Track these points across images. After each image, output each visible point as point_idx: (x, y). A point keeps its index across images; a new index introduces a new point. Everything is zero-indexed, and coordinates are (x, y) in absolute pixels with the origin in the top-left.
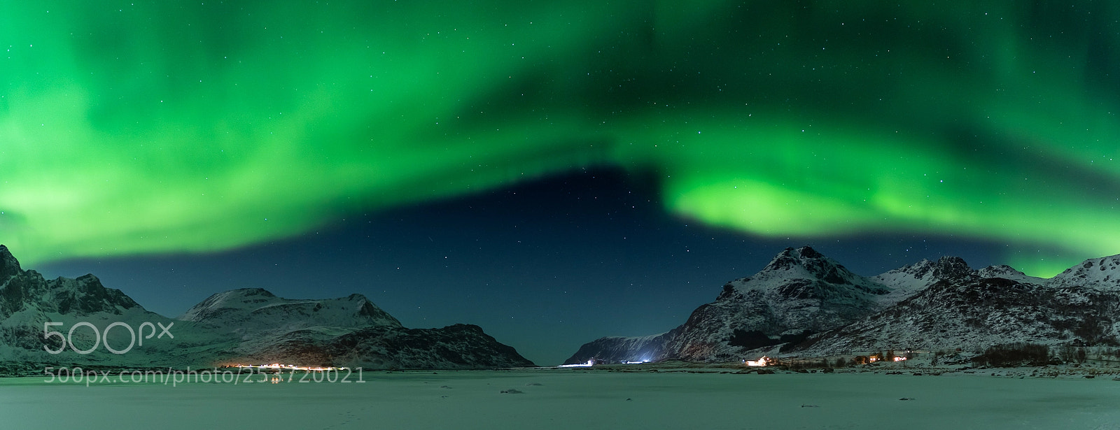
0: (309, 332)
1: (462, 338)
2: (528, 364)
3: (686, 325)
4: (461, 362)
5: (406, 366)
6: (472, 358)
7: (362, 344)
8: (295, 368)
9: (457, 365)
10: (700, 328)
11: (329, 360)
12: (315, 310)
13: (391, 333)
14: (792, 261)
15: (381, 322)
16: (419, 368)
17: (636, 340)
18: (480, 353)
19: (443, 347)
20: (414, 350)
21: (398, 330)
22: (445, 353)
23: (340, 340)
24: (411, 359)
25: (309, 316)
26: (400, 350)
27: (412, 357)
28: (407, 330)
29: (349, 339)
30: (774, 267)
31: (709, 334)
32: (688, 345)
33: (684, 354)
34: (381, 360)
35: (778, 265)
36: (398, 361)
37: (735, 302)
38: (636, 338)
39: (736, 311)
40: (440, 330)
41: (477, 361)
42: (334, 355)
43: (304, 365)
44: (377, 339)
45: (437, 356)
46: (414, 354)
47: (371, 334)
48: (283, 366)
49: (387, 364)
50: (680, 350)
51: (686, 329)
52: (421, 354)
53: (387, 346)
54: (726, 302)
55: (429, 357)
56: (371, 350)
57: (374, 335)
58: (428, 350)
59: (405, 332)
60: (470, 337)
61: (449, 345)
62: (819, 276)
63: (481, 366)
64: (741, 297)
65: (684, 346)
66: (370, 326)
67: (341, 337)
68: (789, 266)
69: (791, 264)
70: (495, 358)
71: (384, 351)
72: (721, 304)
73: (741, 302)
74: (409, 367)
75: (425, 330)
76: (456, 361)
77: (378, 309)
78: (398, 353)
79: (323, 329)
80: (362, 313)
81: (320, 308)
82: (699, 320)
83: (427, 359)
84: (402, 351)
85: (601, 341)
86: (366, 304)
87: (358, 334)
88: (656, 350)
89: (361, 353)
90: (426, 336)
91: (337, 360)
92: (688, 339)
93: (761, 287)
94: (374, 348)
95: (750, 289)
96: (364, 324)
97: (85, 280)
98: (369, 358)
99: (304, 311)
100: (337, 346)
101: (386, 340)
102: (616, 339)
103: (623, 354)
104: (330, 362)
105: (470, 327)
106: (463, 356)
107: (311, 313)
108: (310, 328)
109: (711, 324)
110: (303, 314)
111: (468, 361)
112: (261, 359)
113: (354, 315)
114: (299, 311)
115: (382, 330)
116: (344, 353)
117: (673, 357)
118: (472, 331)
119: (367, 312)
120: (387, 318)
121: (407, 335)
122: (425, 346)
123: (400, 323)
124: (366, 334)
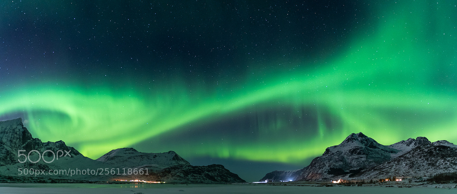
0: (151, 167)
1: (215, 170)
2: (243, 181)
3: (310, 165)
4: (215, 180)
5: (192, 182)
6: (219, 179)
7: (174, 172)
8: (145, 182)
9: (213, 182)
10: (315, 167)
11: (159, 179)
12: (154, 157)
13: (185, 167)
15: (181, 163)
16: (197, 183)
17: (289, 172)
18: (223, 177)
19: (207, 174)
20: (195, 175)
21: (189, 166)
22: (208, 176)
23: (164, 170)
24: (194, 179)
25: (151, 160)
26: (189, 175)
27: (194, 178)
28: (192, 167)
29: (168, 170)
31: (319, 169)
32: (310, 174)
33: (309, 178)
34: (181, 179)
35: (348, 141)
36: (188, 180)
37: (330, 156)
38: (289, 171)
39: (331, 160)
40: (206, 167)
41: (221, 180)
42: (161, 177)
43: (149, 181)
44: (180, 170)
45: (205, 178)
46: (195, 177)
47: (177, 168)
48: (140, 181)
49: (183, 181)
50: (307, 176)
51: (310, 167)
52: (198, 177)
53: (183, 173)
54: (326, 156)
55: (201, 178)
56: (177, 175)
57: (178, 168)
58: (201, 175)
59: (191, 167)
60: (219, 170)
61: (210, 173)
62: (366, 145)
63: (223, 182)
64: (333, 154)
65: (308, 174)
66: (177, 164)
67: (164, 169)
68: (353, 141)
69: (354, 140)
70: (229, 179)
71: (182, 175)
72: (325, 157)
73: (333, 156)
74: (193, 182)
75: (200, 167)
76: (213, 180)
77: (180, 157)
78: (188, 176)
79: (157, 165)
80: (174, 159)
81: (156, 156)
82: (315, 164)
83: (200, 179)
84: (190, 176)
85: (274, 172)
86: (175, 155)
87: (172, 168)
88: (298, 176)
89: (172, 176)
90: (200, 169)
91: (162, 179)
92: (310, 172)
93: (341, 150)
94: (178, 174)
95: (337, 151)
96: (174, 163)
97: (59, 143)
98: (176, 178)
99: (149, 158)
100: (162, 172)
101: (183, 170)
102: (281, 171)
103: (283, 178)
104: (160, 180)
105: (218, 166)
106: (216, 178)
107: (152, 158)
108: (152, 165)
109: (320, 165)
111: (218, 180)
112: (131, 178)
113: (170, 160)
114: (148, 158)
115: (182, 166)
116: (165, 175)
117: (304, 179)
118: (220, 167)
119: (175, 158)
120: (184, 161)
121: (192, 168)
122: (200, 173)
123: (189, 164)
124: (175, 168)
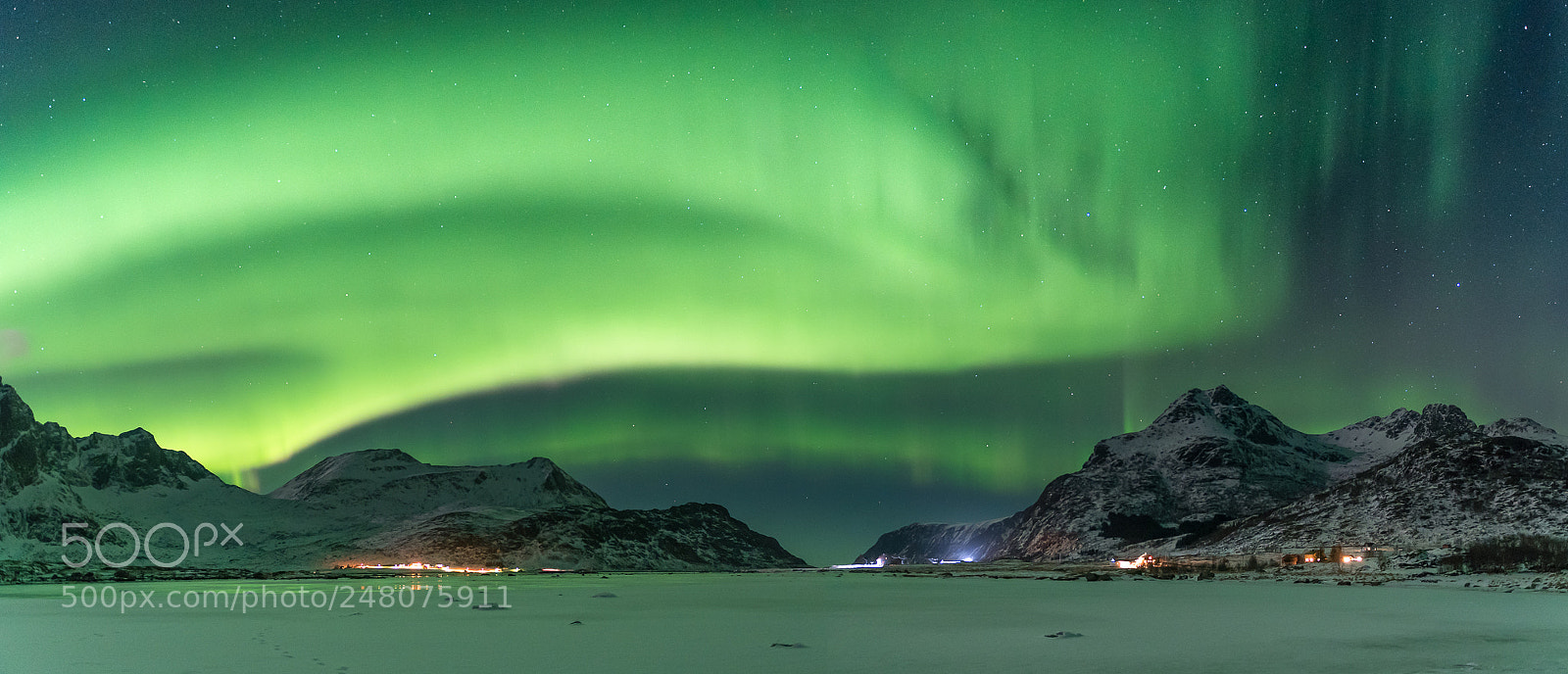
0: (467, 515)
1: (697, 524)
2: (798, 563)
3: (1036, 505)
4: (698, 560)
5: (613, 566)
6: (712, 554)
7: (548, 533)
8: (447, 569)
9: (689, 565)
10: (1057, 510)
11: (497, 557)
12: (477, 481)
13: (590, 516)
14: (1199, 409)
15: (576, 499)
16: (632, 568)
17: (963, 528)
18: (724, 547)
19: (668, 537)
20: (625, 542)
21: (601, 511)
22: (670, 545)
23: (513, 528)
24: (621, 555)
25: (468, 491)
26: (603, 541)
27: (622, 552)
28: (614, 513)
29: (526, 525)
30: (1172, 418)
31: (1071, 519)
32: (1039, 537)
33: (1032, 549)
34: (575, 556)
35: (1177, 415)
36: (601, 559)
37: (1111, 470)
38: (963, 524)
39: (1112, 485)
40: (663, 512)
41: (719, 559)
42: (505, 550)
43: (460, 565)
44: (570, 525)
45: (660, 552)
46: (625, 548)
47: (560, 518)
48: (428, 565)
49: (583, 564)
50: (1027, 544)
51: (1037, 512)
52: (637, 548)
53: (584, 536)
54: (1097, 472)
55: (647, 552)
56: (561, 542)
57: (566, 520)
58: (646, 542)
59: (610, 514)
60: (710, 522)
61: (678, 535)
62: (1240, 433)
63: (725, 566)
64: (1121, 463)
65: (1032, 537)
66: (560, 506)
67: (515, 523)
68: (1194, 417)
69: (1197, 415)
70: (746, 555)
71: (579, 543)
72: (1090, 474)
73: (1121, 472)
74: (616, 568)
75: (641, 512)
76: (688, 557)
77: (572, 480)
78: (600, 547)
79: (487, 511)
80: (548, 486)
81: (485, 478)
82: (1056, 498)
83: (644, 556)
84: (606, 544)
85: (909, 528)
86: (553, 474)
87: (541, 518)
88: (993, 544)
89: (545, 547)
90: (642, 521)
91: (509, 557)
92: (1039, 527)
93: (1151, 449)
94: (565, 539)
95: (1134, 451)
96: (550, 501)
97: (133, 437)
98: (558, 553)
99: (461, 484)
100: (509, 535)
101: (583, 527)
102: (933, 526)
103: (940, 550)
104: (499, 561)
105: (708, 508)
106: (699, 552)
107: (470, 486)
108: (473, 509)
109: (1074, 504)
110: (458, 488)
111: (707, 559)
112: (396, 555)
113: (536, 489)
114: (454, 484)
115: (577, 511)
116: (519, 546)
117: (1016, 553)
118: (712, 513)
119: (554, 484)
120: (584, 493)
121: (614, 518)
122: (642, 537)
123: (604, 502)
124: (552, 519)
